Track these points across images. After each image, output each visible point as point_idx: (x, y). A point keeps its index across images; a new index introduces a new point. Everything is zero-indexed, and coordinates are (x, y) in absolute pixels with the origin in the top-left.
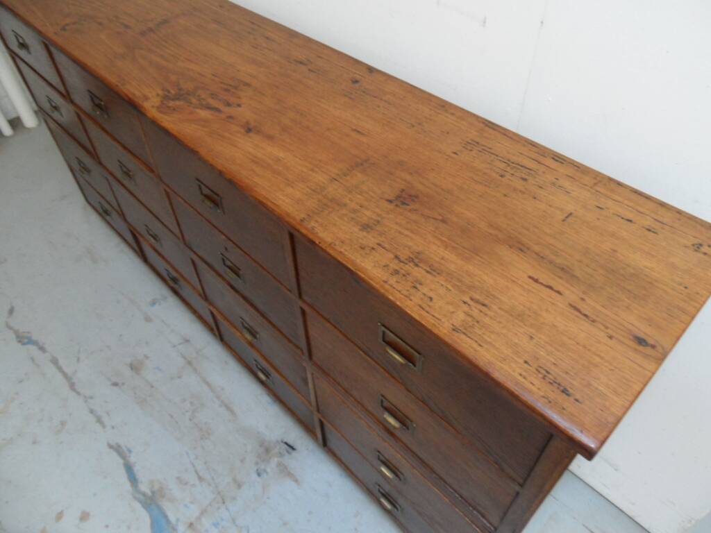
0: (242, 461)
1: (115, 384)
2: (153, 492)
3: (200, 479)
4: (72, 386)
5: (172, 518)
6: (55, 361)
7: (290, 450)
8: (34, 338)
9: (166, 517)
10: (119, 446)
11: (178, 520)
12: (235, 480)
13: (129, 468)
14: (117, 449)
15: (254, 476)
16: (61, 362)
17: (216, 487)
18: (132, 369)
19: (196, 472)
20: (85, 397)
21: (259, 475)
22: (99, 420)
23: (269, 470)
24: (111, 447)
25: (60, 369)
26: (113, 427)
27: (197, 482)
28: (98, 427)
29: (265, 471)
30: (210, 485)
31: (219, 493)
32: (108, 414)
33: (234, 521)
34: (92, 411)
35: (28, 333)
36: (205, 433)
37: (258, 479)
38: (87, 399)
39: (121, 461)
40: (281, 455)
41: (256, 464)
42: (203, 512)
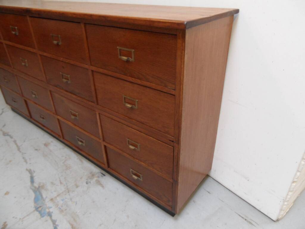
0: (81, 178)
1: (36, 150)
2: (39, 187)
3: (61, 183)
4: (19, 149)
5: (44, 196)
6: (15, 142)
7: (103, 176)
8: (10, 134)
9: (42, 196)
11: (46, 197)
12: (76, 185)
13: (32, 178)
14: (30, 171)
15: (85, 184)
17: (67, 187)
18: (45, 145)
19: (60, 180)
21: (87, 183)
22: (26, 161)
23: (92, 182)
24: (27, 170)
25: (16, 144)
26: (30, 164)
27: (59, 184)
28: (24, 163)
29: (90, 182)
30: (64, 186)
31: (68, 189)
32: (30, 159)
33: (71, 199)
34: (23, 158)
35: (8, 132)
36: (68, 168)
37: (86, 185)
38: (23, 154)
39: (30, 175)
40: (98, 177)
41: (87, 180)
42: (58, 195)
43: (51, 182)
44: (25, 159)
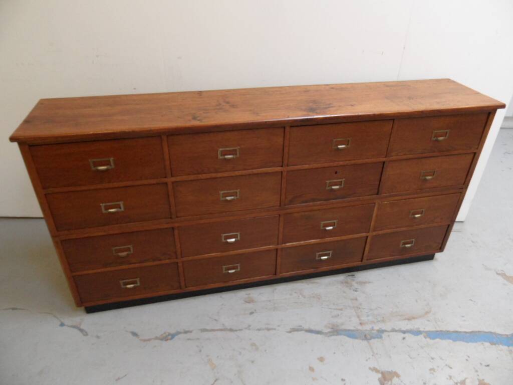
0: (344, 292)
1: (252, 313)
2: (332, 329)
3: (341, 310)
5: (352, 328)
6: (204, 330)
7: (353, 276)
9: (349, 330)
10: (293, 329)
11: (354, 327)
12: (352, 299)
13: (310, 331)
15: (356, 293)
16: (208, 328)
17: (349, 307)
18: (249, 303)
19: (334, 309)
20: (246, 328)
21: (356, 291)
22: (268, 329)
23: (356, 287)
24: (290, 332)
25: (213, 330)
26: (279, 326)
27: (341, 312)
28: (271, 332)
30: (346, 308)
31: (353, 307)
32: (268, 324)
33: (371, 310)
34: (259, 330)
35: (165, 333)
36: (317, 297)
37: (358, 292)
38: (248, 328)
39: (303, 332)
40: (353, 280)
41: (350, 289)
42: (358, 317)
43: (332, 317)
44: (263, 329)
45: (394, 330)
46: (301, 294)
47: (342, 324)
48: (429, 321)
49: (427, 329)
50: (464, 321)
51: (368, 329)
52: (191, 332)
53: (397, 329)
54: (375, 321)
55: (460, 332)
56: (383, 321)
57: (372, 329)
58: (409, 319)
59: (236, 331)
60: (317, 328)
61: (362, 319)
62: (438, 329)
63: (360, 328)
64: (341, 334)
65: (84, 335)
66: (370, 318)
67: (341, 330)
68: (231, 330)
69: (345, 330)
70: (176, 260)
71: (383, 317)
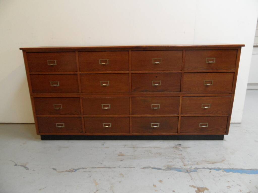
0: (175, 152)
1: (122, 160)
2: (167, 167)
5: (179, 167)
6: (94, 168)
7: (180, 145)
9: (177, 168)
11: (181, 167)
12: (179, 155)
13: (155, 168)
14: (145, 168)
18: (121, 156)
19: (169, 159)
20: (118, 167)
21: (182, 151)
22: (130, 167)
23: (182, 149)
24: (143, 169)
26: (137, 166)
27: (173, 160)
28: (132, 168)
30: (176, 158)
31: (180, 158)
32: (130, 165)
33: (190, 159)
34: (125, 168)
35: (72, 169)
36: (160, 154)
39: (151, 169)
40: (180, 147)
41: (178, 150)
42: (183, 162)
43: (168, 162)
44: (128, 167)
45: (204, 168)
46: (150, 152)
47: (173, 165)
48: (224, 164)
49: (224, 167)
50: (246, 164)
51: (189, 168)
52: (86, 168)
53: (206, 167)
54: (193, 164)
55: (244, 169)
56: (198, 164)
57: (191, 168)
58: (213, 163)
59: (112, 168)
60: (159, 167)
61: (185, 163)
62: (231, 168)
63: (184, 167)
64: (172, 170)
65: (26, 169)
66: (190, 163)
67: (173, 168)
68: (109, 168)
69: (175, 168)
70: (81, 116)
71: (197, 162)
